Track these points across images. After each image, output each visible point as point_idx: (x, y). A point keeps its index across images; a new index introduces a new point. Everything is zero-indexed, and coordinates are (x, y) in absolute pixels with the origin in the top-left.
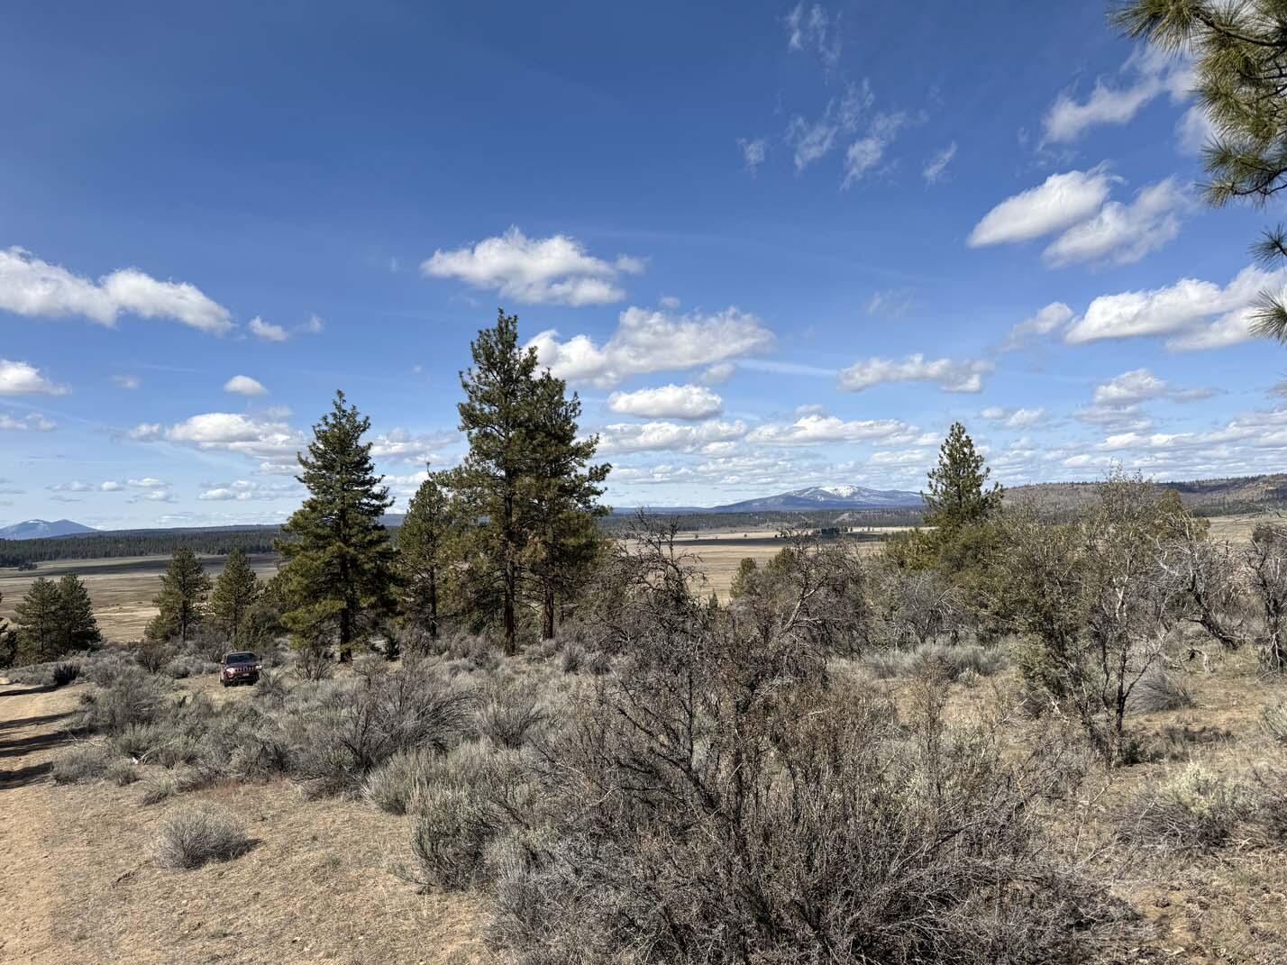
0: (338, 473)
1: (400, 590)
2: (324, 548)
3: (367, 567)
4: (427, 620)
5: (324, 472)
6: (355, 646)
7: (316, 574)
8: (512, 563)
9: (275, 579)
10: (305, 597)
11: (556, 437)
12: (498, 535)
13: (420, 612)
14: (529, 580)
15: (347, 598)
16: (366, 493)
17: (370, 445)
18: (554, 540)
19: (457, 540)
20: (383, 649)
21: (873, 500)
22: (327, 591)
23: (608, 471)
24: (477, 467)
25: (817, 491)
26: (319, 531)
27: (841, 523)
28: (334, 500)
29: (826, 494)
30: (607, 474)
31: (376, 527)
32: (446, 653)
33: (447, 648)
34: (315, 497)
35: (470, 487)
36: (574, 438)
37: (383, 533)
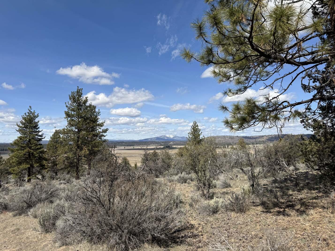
0: (29, 129)
1: (47, 162)
2: (24, 150)
3: (36, 155)
4: (54, 171)
5: (24, 128)
6: (32, 178)
7: (21, 157)
8: (79, 155)
9: (8, 158)
10: (17, 164)
11: (92, 121)
12: (75, 147)
13: (52, 168)
14: (84, 159)
15: (30, 164)
16: (37, 135)
17: (39, 121)
18: (91, 149)
19: (63, 148)
20: (41, 178)
21: (178, 139)
22: (24, 163)
23: (107, 130)
24: (69, 129)
25: (165, 136)
26: (22, 145)
27: (171, 145)
28: (27, 136)
30: (107, 131)
31: (40, 145)
32: (59, 179)
33: (59, 178)
34: (21, 135)
35: (67, 134)
36: (98, 121)
37: (41, 146)
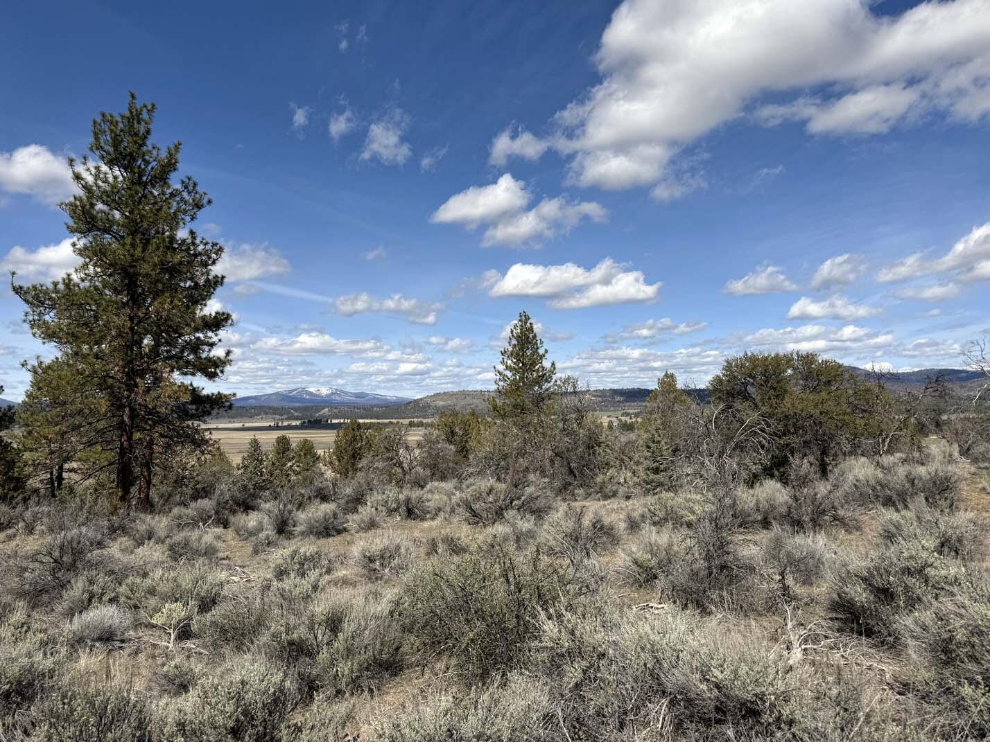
25: (303, 391)
27: (324, 416)
29: (310, 394)
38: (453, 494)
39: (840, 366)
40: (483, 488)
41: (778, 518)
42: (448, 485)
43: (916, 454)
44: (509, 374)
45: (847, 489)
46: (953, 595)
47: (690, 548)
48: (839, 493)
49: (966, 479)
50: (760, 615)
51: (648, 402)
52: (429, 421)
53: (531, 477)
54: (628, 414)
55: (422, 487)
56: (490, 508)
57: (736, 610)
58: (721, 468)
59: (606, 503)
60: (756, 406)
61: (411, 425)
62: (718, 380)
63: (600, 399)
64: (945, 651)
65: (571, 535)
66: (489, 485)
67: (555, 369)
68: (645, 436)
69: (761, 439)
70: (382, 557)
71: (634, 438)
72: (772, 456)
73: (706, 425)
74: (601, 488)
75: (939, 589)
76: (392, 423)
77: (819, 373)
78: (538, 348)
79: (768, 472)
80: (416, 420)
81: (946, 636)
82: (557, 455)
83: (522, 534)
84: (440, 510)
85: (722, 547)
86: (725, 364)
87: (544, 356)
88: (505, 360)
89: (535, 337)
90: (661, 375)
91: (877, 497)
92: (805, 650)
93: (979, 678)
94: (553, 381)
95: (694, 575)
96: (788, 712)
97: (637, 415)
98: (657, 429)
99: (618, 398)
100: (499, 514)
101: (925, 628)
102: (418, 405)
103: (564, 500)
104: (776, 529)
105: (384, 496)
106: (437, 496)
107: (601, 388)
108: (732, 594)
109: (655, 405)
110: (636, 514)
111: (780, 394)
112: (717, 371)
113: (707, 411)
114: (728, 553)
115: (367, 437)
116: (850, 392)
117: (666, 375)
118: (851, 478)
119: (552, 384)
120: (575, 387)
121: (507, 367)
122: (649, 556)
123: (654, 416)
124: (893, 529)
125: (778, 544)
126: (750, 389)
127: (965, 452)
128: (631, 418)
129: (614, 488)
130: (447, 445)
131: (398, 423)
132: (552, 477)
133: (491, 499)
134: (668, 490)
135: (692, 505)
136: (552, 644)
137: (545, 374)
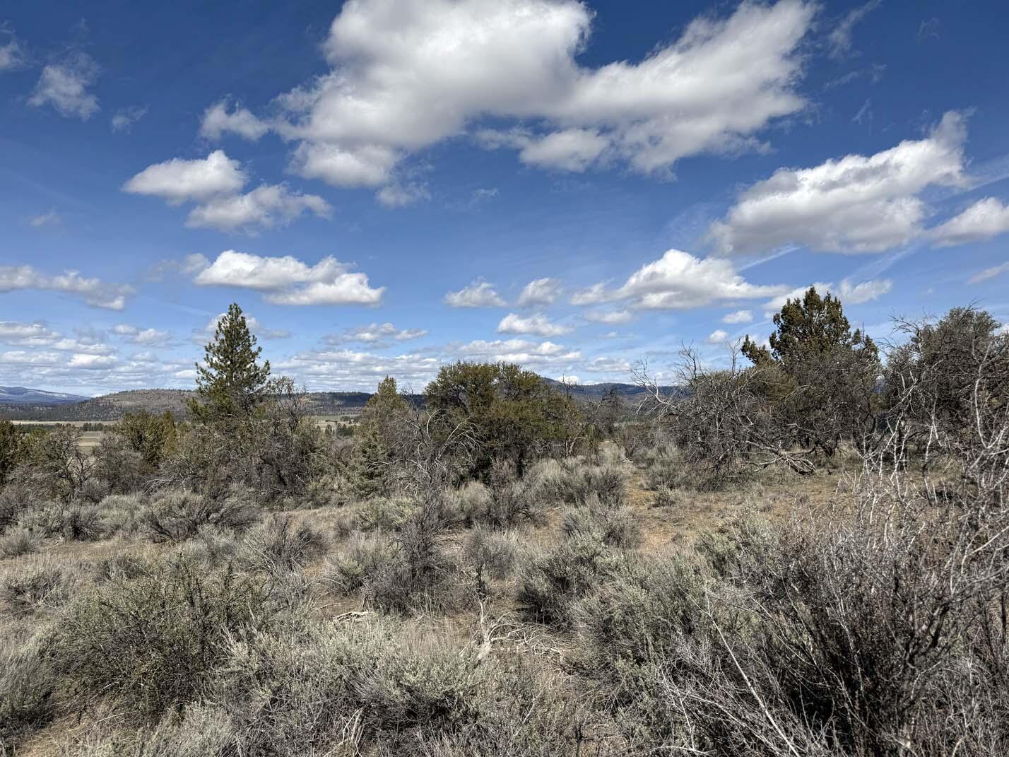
38: (136, 508)
39: (538, 377)
40: (174, 499)
41: (479, 517)
42: (131, 499)
43: (593, 456)
44: (214, 373)
45: (538, 488)
46: (613, 579)
47: (396, 552)
48: (532, 492)
49: (629, 478)
50: (458, 613)
51: (368, 406)
52: (111, 423)
53: (234, 486)
54: (346, 419)
55: (97, 502)
56: (181, 523)
57: (435, 610)
58: (431, 472)
59: (317, 511)
60: (466, 412)
61: (86, 428)
62: (433, 387)
63: (319, 403)
64: (606, 631)
65: (273, 548)
66: (182, 497)
67: (269, 368)
68: (361, 441)
69: (469, 443)
70: (34, 586)
71: (351, 443)
72: (478, 458)
73: (420, 430)
74: (313, 496)
75: (604, 575)
76: (59, 425)
77: (520, 382)
78: (250, 345)
79: (474, 474)
80: (93, 423)
81: (606, 617)
82: (265, 462)
83: (218, 550)
84: (118, 527)
85: (425, 549)
86: (440, 371)
87: (257, 354)
88: (210, 357)
89: (247, 332)
90: (382, 379)
91: (562, 494)
92: (494, 642)
93: (629, 651)
94: (267, 381)
95: (399, 577)
96: (474, 705)
97: (356, 420)
98: (374, 434)
99: (338, 403)
100: (192, 530)
101: (591, 612)
102: (97, 404)
103: (271, 510)
104: (477, 527)
105: (43, 514)
106: (115, 512)
107: (321, 392)
108: (432, 595)
109: (374, 409)
110: (347, 522)
111: (487, 400)
112: (433, 378)
113: (422, 417)
114: (431, 554)
115: (22, 443)
116: (545, 401)
117: (387, 380)
118: (542, 477)
119: (264, 385)
120: (289, 388)
121: (212, 364)
122: (356, 563)
123: (372, 421)
124: (571, 523)
125: (477, 541)
126: (462, 396)
127: (630, 455)
128: (350, 423)
129: (327, 495)
130: (132, 452)
131: (68, 425)
132: (260, 486)
133: (184, 512)
134: (382, 494)
135: (402, 508)
136: (240, 668)
137: (258, 374)
